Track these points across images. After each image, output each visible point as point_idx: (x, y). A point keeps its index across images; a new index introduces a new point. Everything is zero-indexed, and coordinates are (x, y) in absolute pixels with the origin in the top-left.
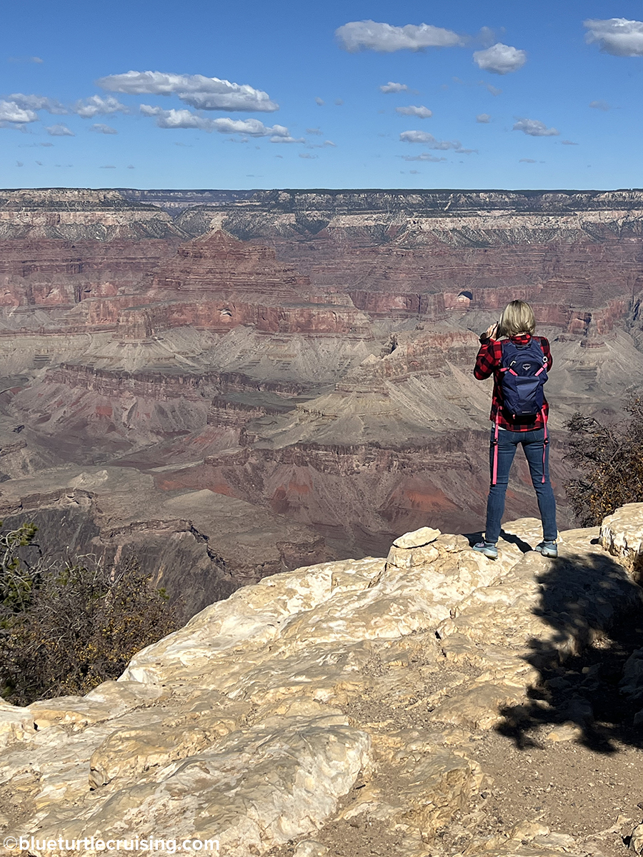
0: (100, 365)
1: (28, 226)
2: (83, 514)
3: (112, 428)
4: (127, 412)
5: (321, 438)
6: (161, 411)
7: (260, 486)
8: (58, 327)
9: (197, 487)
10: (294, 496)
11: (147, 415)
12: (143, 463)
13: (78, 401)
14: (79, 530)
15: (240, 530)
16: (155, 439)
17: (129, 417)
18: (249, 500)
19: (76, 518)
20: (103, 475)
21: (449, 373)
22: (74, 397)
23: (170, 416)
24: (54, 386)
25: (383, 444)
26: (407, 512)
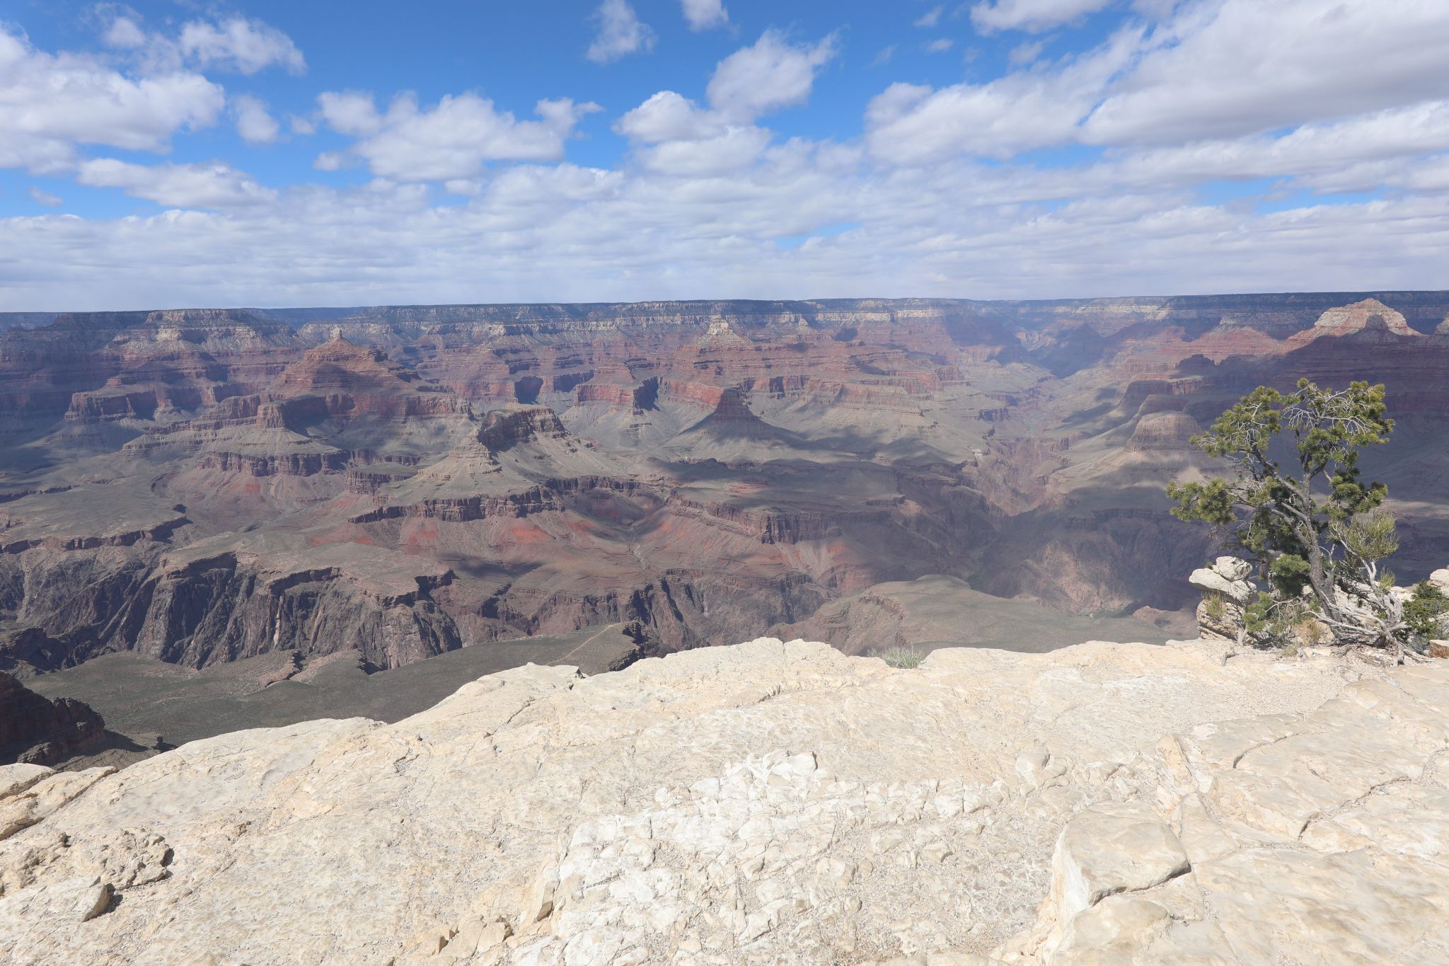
0: (247, 451)
1: (166, 341)
2: (246, 572)
3: (263, 500)
4: (273, 488)
5: (441, 495)
6: (304, 485)
7: (395, 534)
8: (203, 423)
9: (342, 541)
10: (423, 542)
11: (292, 488)
12: (292, 526)
13: (227, 483)
14: (244, 585)
15: (384, 570)
16: (298, 506)
17: (276, 491)
18: (387, 546)
19: (241, 575)
20: (261, 538)
21: (536, 439)
22: (226, 479)
23: (312, 487)
24: (207, 470)
25: (491, 496)
26: (514, 544)
